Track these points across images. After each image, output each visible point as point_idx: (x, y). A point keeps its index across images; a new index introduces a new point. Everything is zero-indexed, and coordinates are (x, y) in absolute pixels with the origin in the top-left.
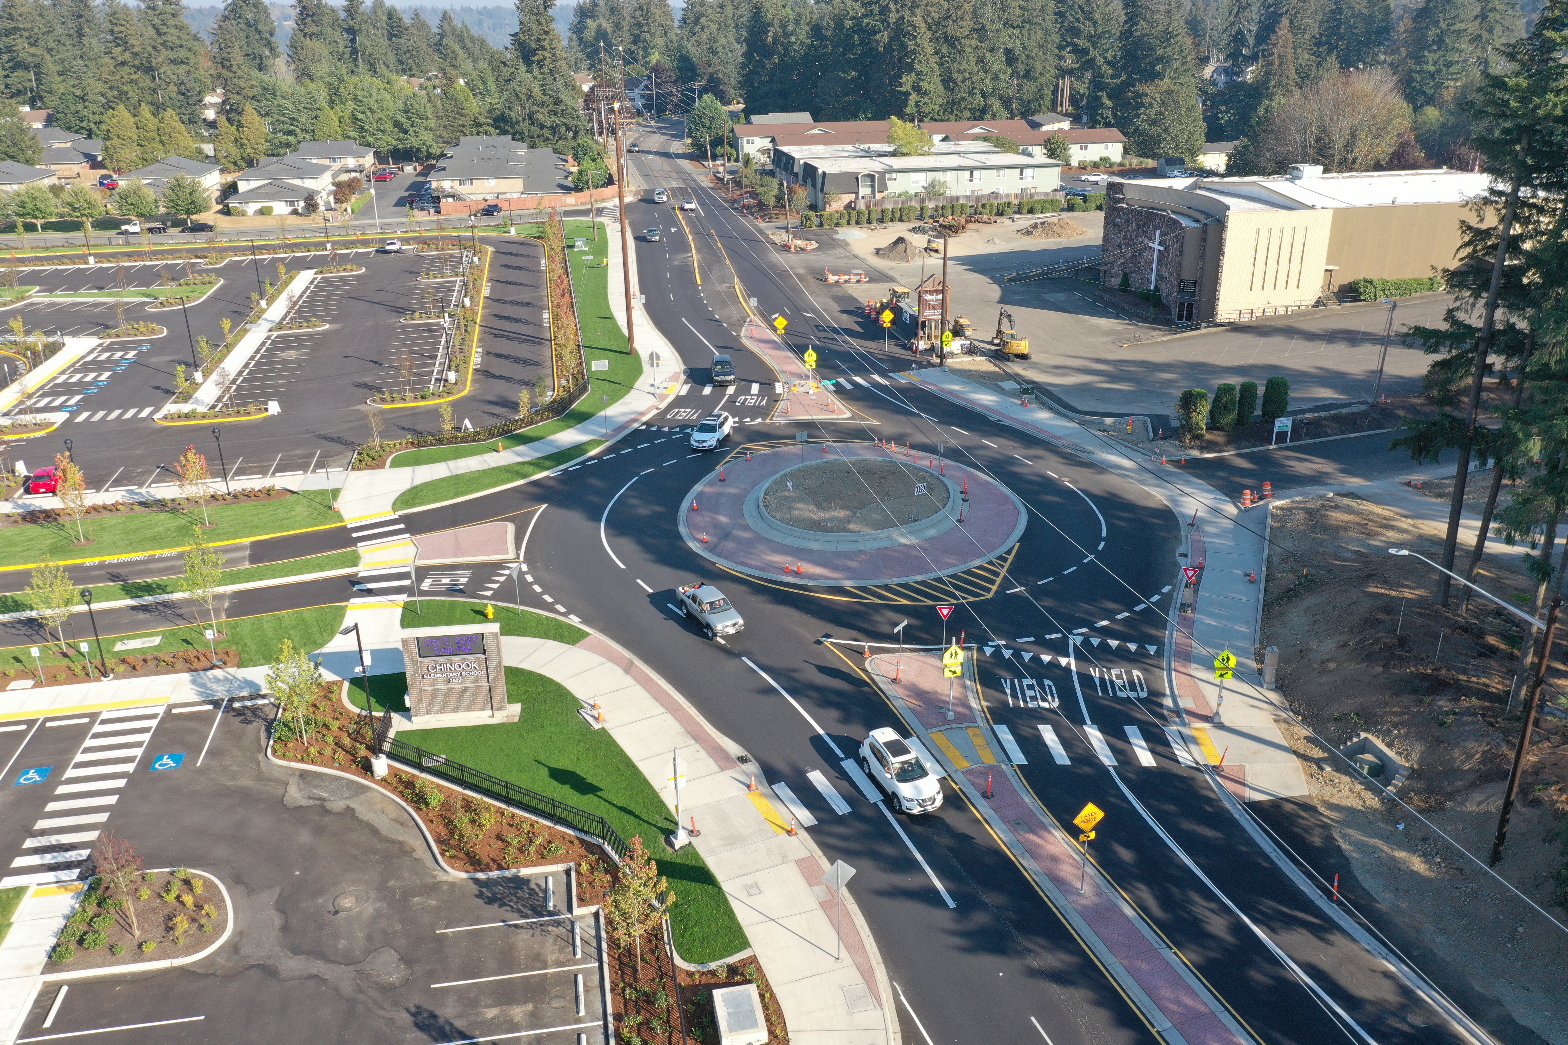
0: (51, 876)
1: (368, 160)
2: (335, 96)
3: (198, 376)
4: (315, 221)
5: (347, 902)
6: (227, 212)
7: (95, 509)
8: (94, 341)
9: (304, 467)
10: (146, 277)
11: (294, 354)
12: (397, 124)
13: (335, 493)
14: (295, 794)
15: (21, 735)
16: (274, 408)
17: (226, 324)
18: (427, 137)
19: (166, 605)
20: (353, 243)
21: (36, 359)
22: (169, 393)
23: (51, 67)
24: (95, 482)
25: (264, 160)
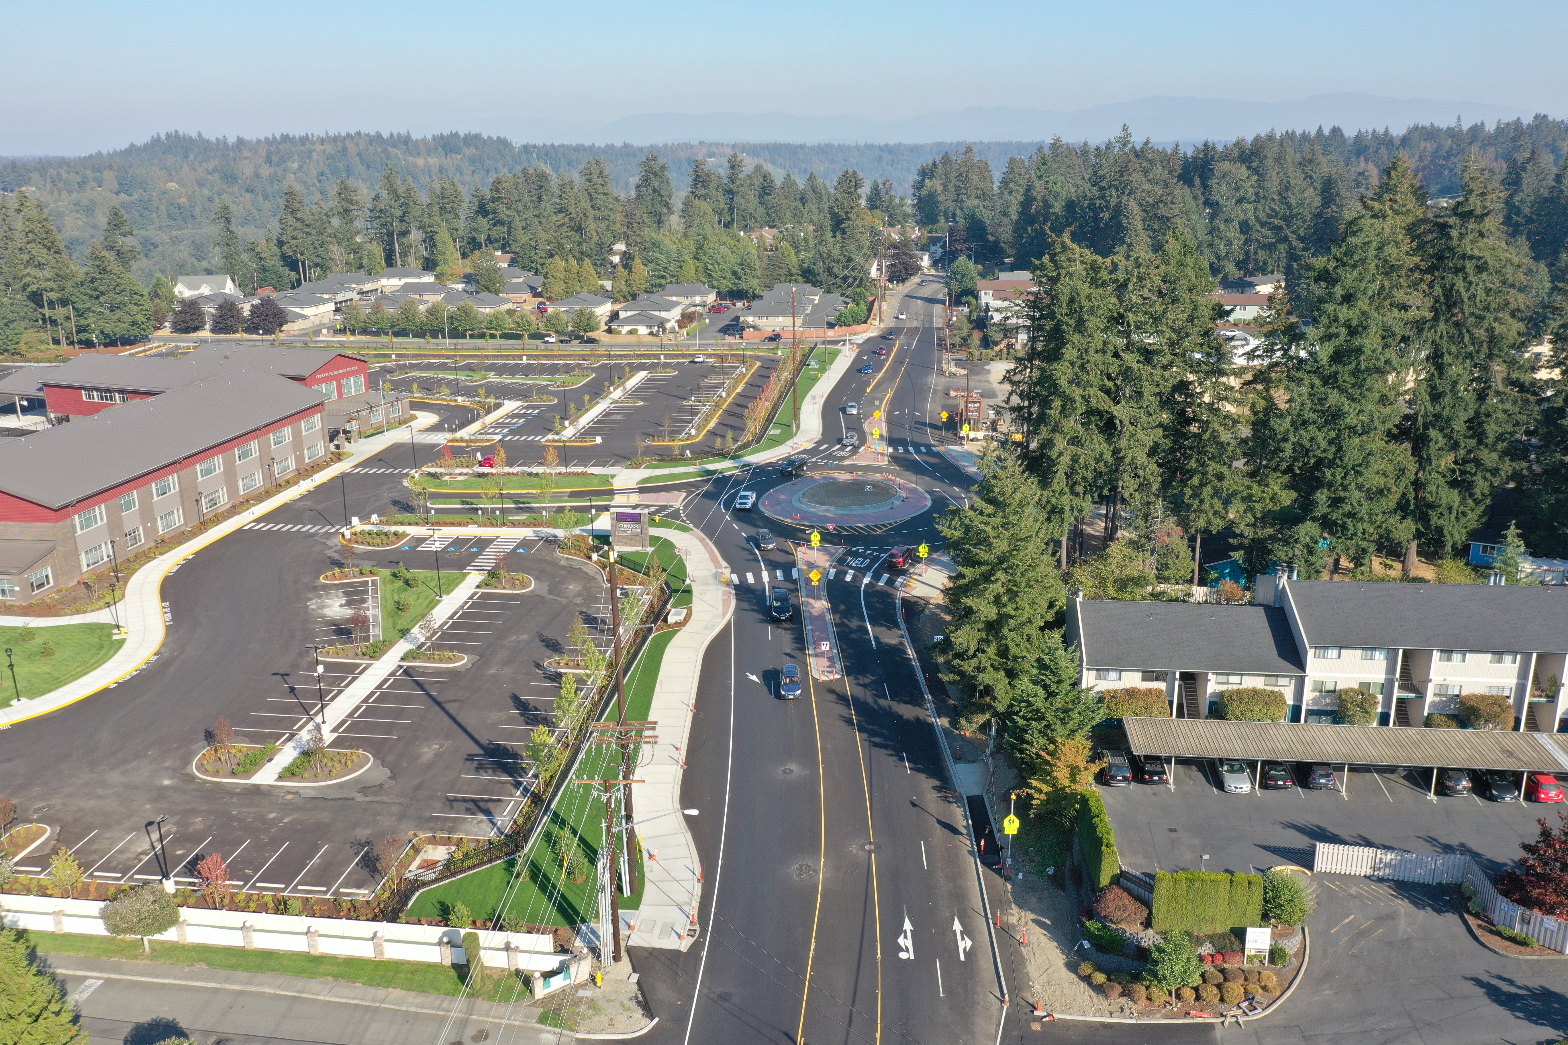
0: (478, 571)
1: (711, 298)
3: (567, 423)
4: (661, 339)
5: (571, 587)
6: (609, 331)
7: (509, 474)
8: (519, 403)
9: (604, 466)
10: (553, 370)
11: (619, 416)
12: (734, 273)
13: (613, 476)
14: (563, 563)
15: (472, 539)
16: (599, 440)
17: (587, 397)
18: (754, 282)
19: (528, 508)
21: (489, 410)
22: (550, 431)
23: (518, 224)
24: (510, 464)
25: (641, 296)
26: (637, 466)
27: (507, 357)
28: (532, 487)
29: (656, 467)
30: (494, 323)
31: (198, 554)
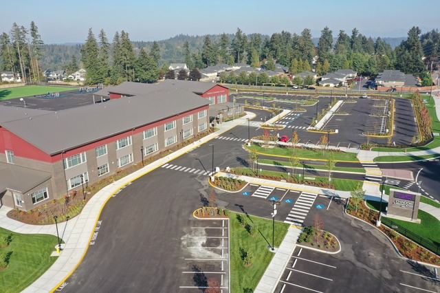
2: (349, 57)
3: (316, 121)
4: (341, 88)
5: (372, 254)
6: (318, 85)
8: (290, 111)
9: (347, 147)
10: (300, 98)
13: (356, 154)
14: (353, 223)
16: (337, 131)
19: (315, 171)
20: (353, 95)
22: (309, 124)
25: (327, 73)
26: (367, 149)
27: (280, 93)
28: (311, 156)
29: (379, 151)
31: (134, 182)
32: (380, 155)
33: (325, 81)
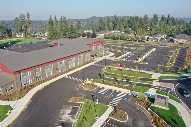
0: (112, 107)
1: (166, 36)
2: (164, 28)
4: (157, 42)
5: (140, 124)
7: (126, 70)
8: (130, 53)
9: (149, 71)
10: (137, 47)
11: (151, 57)
12: (171, 32)
13: (152, 75)
14: (138, 108)
15: (113, 91)
16: (147, 63)
17: (144, 53)
18: (174, 33)
19: (130, 82)
20: (161, 46)
21: (124, 53)
22: (136, 59)
24: (126, 67)
25: (153, 35)
26: (158, 72)
27: (129, 44)
28: (131, 75)
29: (163, 73)
30: (127, 38)
31: (51, 84)
32: (162, 76)
33: (151, 39)
